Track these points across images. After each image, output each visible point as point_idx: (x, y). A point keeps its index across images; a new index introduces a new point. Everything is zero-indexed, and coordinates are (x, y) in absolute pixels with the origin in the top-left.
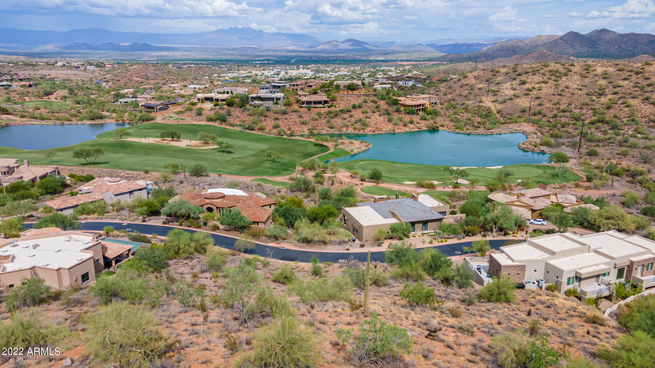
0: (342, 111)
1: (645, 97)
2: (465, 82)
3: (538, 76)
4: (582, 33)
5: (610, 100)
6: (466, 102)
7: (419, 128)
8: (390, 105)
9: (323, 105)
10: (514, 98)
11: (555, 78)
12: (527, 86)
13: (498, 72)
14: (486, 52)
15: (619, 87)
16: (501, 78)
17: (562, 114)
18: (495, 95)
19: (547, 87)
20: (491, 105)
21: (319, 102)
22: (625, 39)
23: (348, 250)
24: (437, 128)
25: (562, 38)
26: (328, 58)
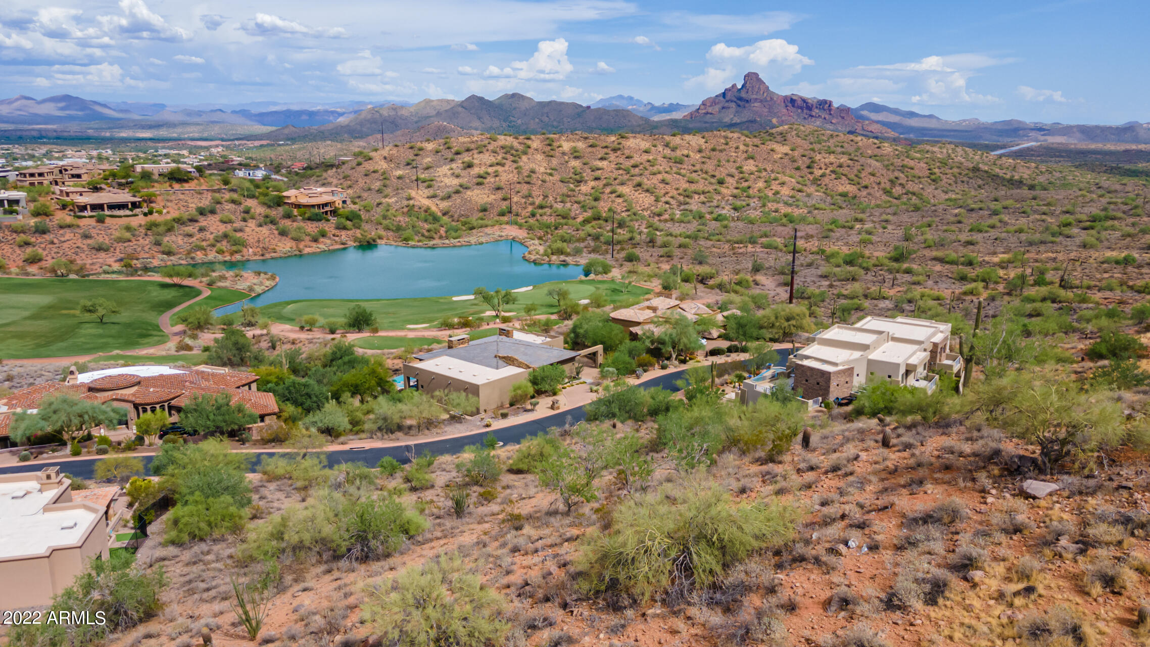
0: (178, 221)
1: (635, 182)
2: (369, 166)
3: (487, 154)
4: (491, 99)
5: (593, 188)
6: (384, 200)
7: (343, 244)
8: (269, 207)
9: (131, 210)
10: (461, 189)
11: (512, 158)
12: (476, 171)
13: (421, 149)
14: (348, 125)
15: (598, 169)
16: (429, 159)
17: (540, 211)
18: (429, 187)
19: (505, 171)
20: (427, 202)
21: (121, 206)
22: (546, 110)
23: (487, 426)
24: (374, 241)
25: (462, 105)
26: (19, 133)
